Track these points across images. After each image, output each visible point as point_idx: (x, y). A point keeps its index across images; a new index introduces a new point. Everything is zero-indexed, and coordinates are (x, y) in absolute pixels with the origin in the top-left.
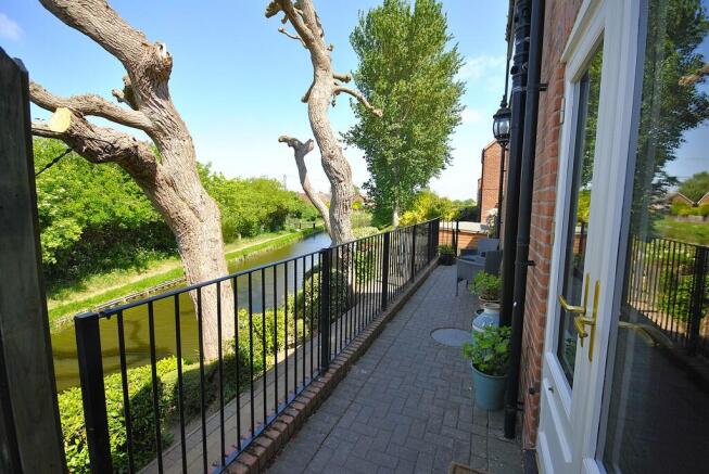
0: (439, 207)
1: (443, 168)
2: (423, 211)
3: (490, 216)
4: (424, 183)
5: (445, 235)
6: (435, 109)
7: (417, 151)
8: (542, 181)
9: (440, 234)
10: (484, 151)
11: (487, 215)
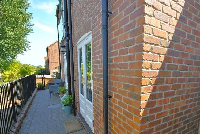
0: (26, 68)
1: (25, 50)
2: (17, 71)
3: (54, 73)
4: (14, 57)
5: (39, 80)
6: (17, 22)
7: (9, 40)
8: (75, 55)
9: (37, 80)
10: (48, 47)
11: (53, 72)
